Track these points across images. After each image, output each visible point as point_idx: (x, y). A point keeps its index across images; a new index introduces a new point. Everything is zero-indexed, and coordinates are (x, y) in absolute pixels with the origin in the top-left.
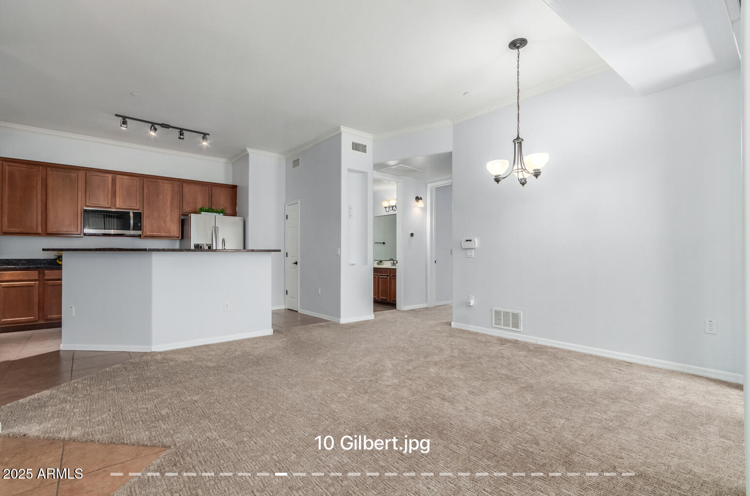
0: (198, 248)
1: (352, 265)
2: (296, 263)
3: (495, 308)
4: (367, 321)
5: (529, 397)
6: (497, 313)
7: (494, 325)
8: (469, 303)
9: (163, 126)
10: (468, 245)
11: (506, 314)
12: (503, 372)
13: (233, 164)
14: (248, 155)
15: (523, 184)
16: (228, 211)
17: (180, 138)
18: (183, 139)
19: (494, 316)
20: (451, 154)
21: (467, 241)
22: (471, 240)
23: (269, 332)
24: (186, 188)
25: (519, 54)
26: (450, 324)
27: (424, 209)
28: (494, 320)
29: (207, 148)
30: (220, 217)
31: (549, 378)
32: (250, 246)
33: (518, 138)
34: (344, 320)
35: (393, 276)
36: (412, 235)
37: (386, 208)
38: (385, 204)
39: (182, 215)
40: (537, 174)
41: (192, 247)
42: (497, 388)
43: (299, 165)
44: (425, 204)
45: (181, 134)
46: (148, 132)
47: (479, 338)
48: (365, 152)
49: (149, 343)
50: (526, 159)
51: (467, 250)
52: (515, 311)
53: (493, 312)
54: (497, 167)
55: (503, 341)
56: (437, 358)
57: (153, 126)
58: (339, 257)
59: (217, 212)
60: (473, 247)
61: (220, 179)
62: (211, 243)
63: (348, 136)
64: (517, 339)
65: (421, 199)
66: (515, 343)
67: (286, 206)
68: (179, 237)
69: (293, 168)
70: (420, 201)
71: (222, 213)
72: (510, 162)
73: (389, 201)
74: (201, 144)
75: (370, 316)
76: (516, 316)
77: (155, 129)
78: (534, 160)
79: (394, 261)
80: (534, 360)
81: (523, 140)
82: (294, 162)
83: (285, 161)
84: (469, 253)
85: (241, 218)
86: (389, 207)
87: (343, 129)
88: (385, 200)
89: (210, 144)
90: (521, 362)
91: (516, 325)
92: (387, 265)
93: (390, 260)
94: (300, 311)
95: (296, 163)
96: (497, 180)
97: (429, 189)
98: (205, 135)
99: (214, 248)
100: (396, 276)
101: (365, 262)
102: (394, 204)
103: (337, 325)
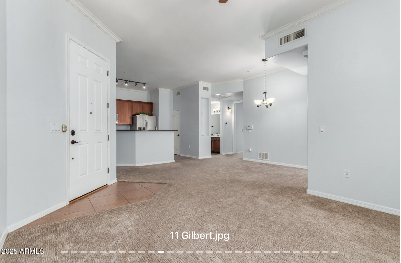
0: (140, 129)
1: (203, 136)
2: (178, 135)
3: (259, 152)
4: (209, 158)
5: (266, 176)
6: (260, 154)
7: (259, 158)
8: (250, 150)
9: (130, 81)
10: (249, 128)
11: (263, 154)
12: (260, 171)
13: (150, 93)
14: (158, 91)
15: (267, 107)
16: (150, 113)
17: (136, 86)
18: (137, 86)
19: (258, 155)
20: (243, 92)
21: (249, 126)
22: (250, 126)
23: (173, 161)
24: (134, 104)
25: (265, 64)
26: (242, 159)
27: (231, 112)
28: (258, 156)
29: (145, 89)
30: (147, 116)
31: (274, 172)
32: (160, 129)
33: (265, 92)
34: (200, 157)
35: (218, 141)
36: (226, 123)
37: (215, 111)
38: (214, 110)
39: (132, 115)
40: (271, 105)
41: (138, 129)
42: (257, 174)
43: (180, 94)
44: (232, 110)
45: (136, 84)
46: (124, 84)
47: (253, 163)
48: (208, 90)
49: (135, 163)
50: (267, 100)
51: (249, 130)
52: (266, 153)
53: (258, 153)
54: (258, 102)
55: (261, 164)
56: (237, 168)
57: (126, 81)
58: (198, 133)
59: (146, 114)
60: (251, 129)
61: (145, 100)
62: (144, 127)
63: (202, 84)
64: (267, 163)
65: (230, 108)
66: (266, 164)
67: (174, 112)
68: (131, 125)
69: (177, 95)
70: (230, 109)
71: (148, 114)
72: (262, 100)
73: (216, 109)
74: (143, 88)
75: (210, 157)
76: (266, 155)
77: (127, 83)
78: (270, 100)
79: (218, 134)
80: (271, 168)
81: (266, 93)
82: (177, 93)
83: (173, 92)
84: (249, 131)
85: (155, 116)
86: (216, 111)
87: (200, 82)
88: (214, 108)
89: (146, 87)
90: (266, 169)
91: (267, 158)
92: (215, 136)
93: (217, 134)
94: (180, 155)
95: (178, 94)
96: (258, 106)
97: (233, 104)
98: (144, 84)
99: (146, 129)
100: (219, 141)
101: (208, 135)
102: (218, 110)
103: (198, 159)
